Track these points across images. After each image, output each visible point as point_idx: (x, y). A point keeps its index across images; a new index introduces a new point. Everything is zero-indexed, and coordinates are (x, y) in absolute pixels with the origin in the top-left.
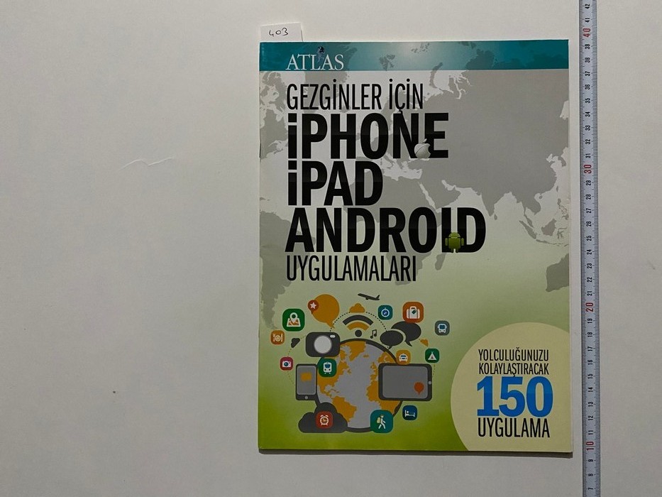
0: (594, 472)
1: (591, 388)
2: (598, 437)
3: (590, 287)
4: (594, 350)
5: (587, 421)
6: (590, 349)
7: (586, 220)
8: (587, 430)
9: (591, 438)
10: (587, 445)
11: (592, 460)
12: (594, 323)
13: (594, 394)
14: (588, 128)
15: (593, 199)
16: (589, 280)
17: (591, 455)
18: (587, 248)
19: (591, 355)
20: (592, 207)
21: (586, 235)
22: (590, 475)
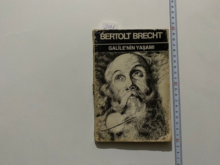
0: (179, 151)
1: (177, 117)
2: (181, 137)
3: (176, 75)
4: (178, 101)
5: (176, 130)
6: (176, 100)
7: (173, 49)
8: (176, 134)
9: (178, 137)
10: (176, 140)
11: (178, 146)
12: (177, 90)
13: (178, 119)
14: (173, 12)
15: (175, 40)
16: (175, 73)
17: (178, 144)
18: (174, 60)
19: (177, 103)
20: (175, 44)
21: (173, 55)
22: (178, 152)
